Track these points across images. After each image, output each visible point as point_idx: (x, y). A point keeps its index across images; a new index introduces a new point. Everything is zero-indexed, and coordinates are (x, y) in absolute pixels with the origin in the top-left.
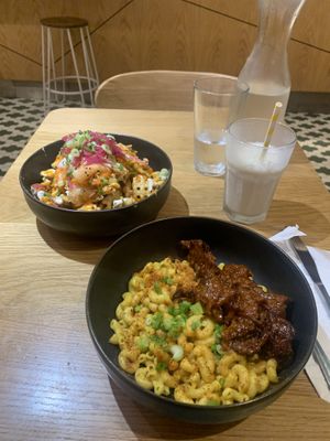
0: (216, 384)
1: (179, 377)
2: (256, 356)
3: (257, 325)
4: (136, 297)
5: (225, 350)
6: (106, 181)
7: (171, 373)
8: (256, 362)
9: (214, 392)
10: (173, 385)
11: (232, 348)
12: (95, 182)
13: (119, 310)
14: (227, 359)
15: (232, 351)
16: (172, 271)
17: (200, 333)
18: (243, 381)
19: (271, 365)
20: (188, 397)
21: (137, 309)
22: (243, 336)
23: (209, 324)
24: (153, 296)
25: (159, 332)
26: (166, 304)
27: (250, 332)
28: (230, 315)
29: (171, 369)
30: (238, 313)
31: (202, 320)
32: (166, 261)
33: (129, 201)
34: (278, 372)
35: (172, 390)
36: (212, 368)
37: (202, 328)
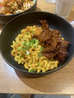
0: (37, 64)
1: (27, 60)
2: (52, 59)
3: (55, 50)
4: (22, 36)
5: (42, 55)
6: (12, 4)
7: (25, 59)
8: (52, 60)
9: (35, 67)
10: (25, 62)
11: (44, 55)
12: (9, 4)
13: (16, 39)
14: (42, 58)
15: (44, 56)
16: (35, 30)
17: (36, 49)
18: (45, 65)
19: (56, 62)
20: (28, 66)
21: (21, 39)
22: (49, 52)
23: (40, 47)
24: (26, 36)
25: (25, 46)
26: (29, 39)
27: (52, 51)
28: (47, 45)
29: (25, 57)
30: (50, 45)
31: (38, 45)
32: (34, 26)
33: (21, 11)
34: (58, 65)
35: (24, 63)
36: (37, 60)
37: (37, 47)
